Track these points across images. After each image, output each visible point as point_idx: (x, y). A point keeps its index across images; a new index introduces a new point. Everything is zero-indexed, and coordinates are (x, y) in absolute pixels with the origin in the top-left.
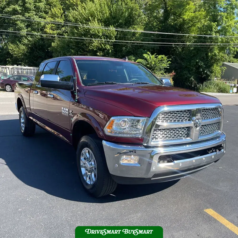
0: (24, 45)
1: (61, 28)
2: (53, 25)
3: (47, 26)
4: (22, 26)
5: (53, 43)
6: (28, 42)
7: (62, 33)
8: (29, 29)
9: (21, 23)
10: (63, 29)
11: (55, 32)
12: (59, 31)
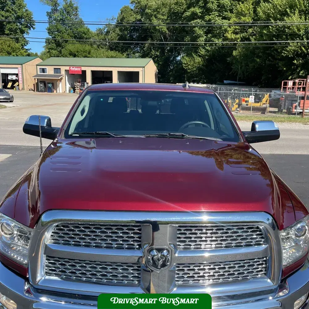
0: (200, 56)
1: (248, 30)
2: (237, 27)
3: (228, 29)
4: (200, 33)
5: (234, 52)
6: (205, 52)
7: (249, 36)
8: (209, 35)
9: (199, 29)
10: (250, 30)
11: (238, 36)
12: (244, 34)
